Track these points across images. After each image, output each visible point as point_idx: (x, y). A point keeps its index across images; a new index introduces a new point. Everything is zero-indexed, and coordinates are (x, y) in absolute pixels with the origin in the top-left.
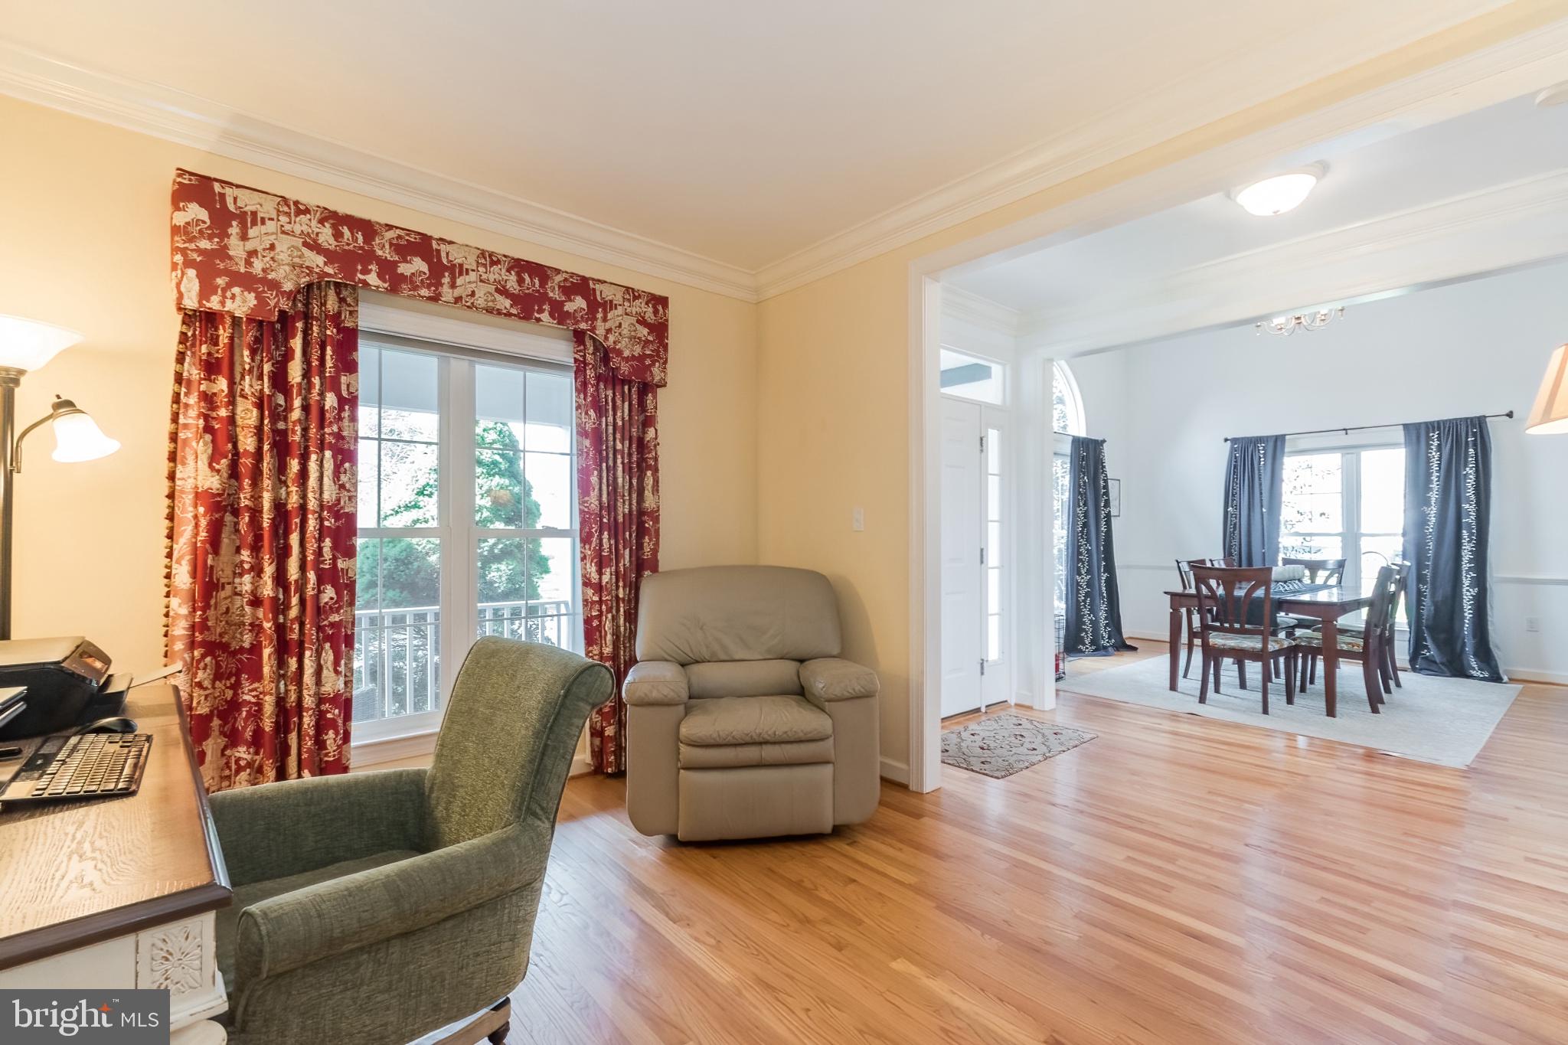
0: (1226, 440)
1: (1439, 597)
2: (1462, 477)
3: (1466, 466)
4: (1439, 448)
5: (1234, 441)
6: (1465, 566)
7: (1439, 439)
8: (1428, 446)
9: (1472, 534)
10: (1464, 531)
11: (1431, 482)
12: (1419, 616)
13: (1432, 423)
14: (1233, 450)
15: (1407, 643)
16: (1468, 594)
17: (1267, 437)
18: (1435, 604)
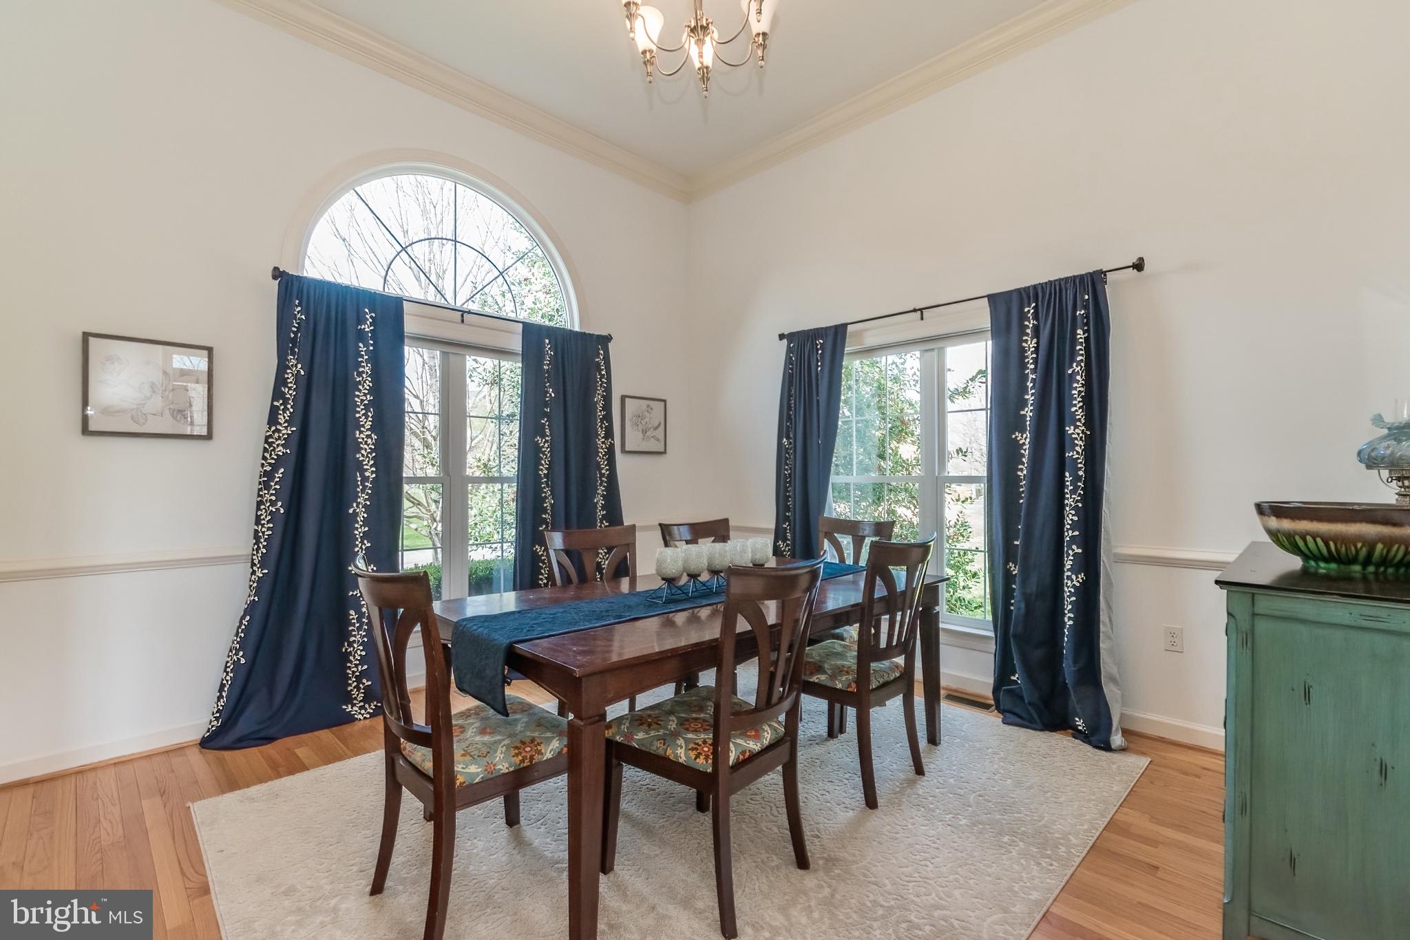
0: (782, 337)
1: (1032, 588)
2: (1067, 378)
3: (1072, 360)
4: (1037, 332)
5: (790, 337)
6: (1069, 534)
7: (1036, 317)
8: (1023, 329)
9: (1078, 478)
10: (1067, 474)
11: (1024, 390)
12: (1007, 613)
13: (1026, 289)
14: (789, 350)
15: (993, 656)
16: (1072, 582)
17: (826, 328)
18: (1027, 598)
